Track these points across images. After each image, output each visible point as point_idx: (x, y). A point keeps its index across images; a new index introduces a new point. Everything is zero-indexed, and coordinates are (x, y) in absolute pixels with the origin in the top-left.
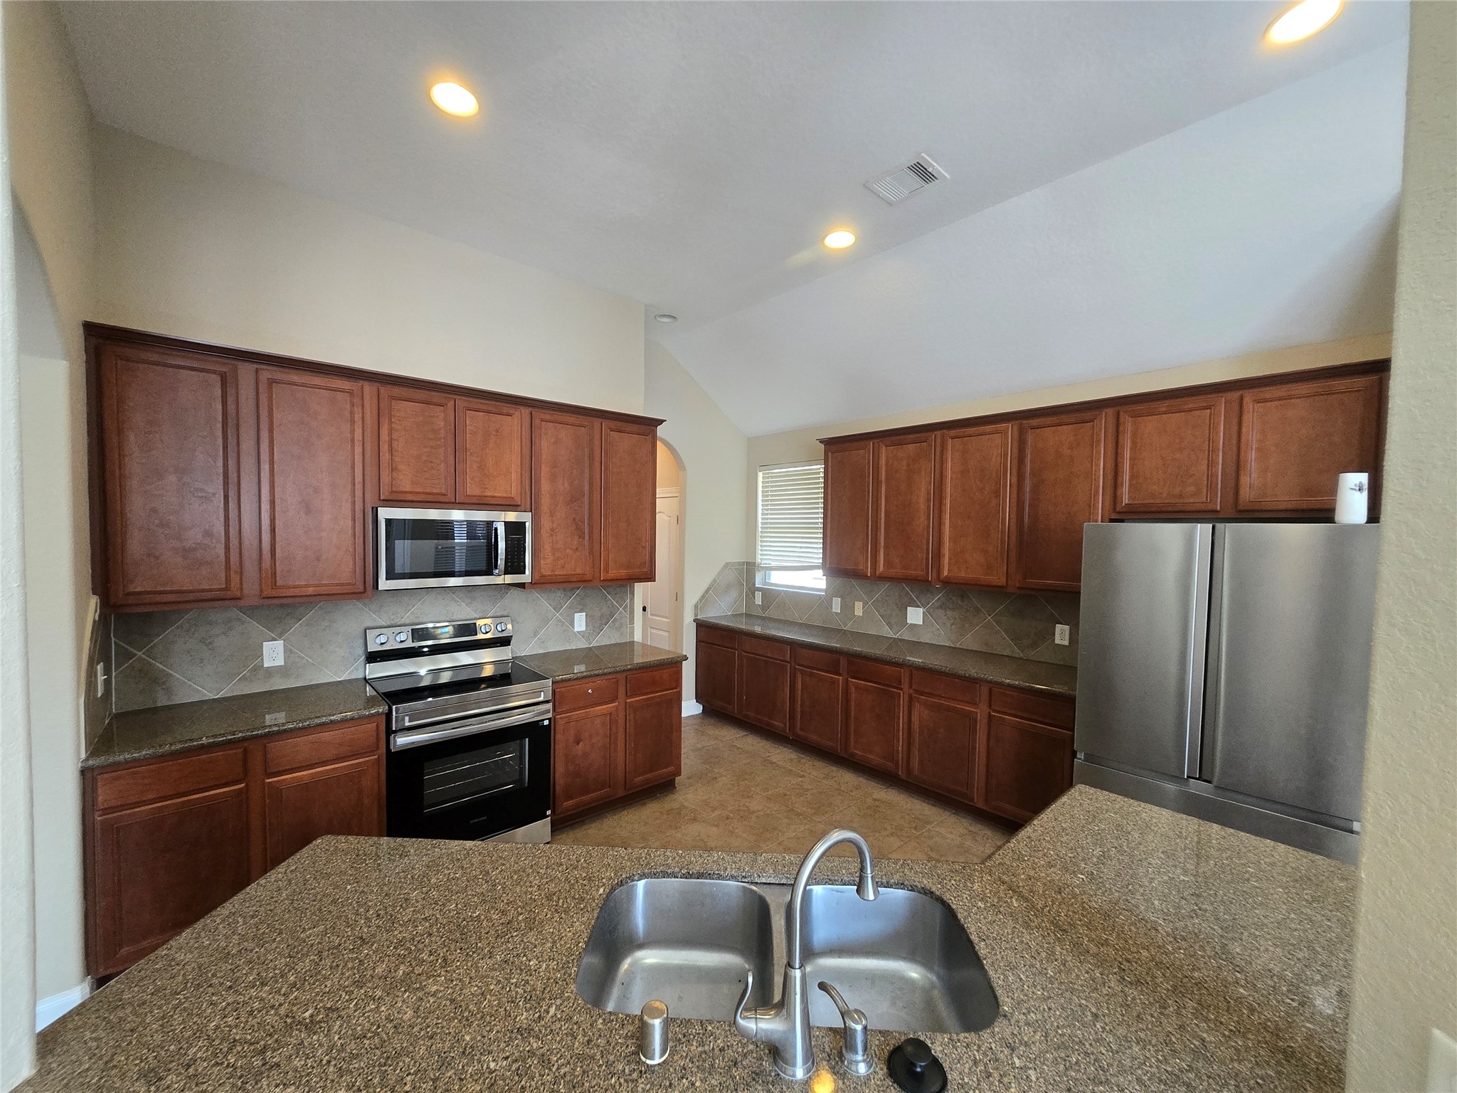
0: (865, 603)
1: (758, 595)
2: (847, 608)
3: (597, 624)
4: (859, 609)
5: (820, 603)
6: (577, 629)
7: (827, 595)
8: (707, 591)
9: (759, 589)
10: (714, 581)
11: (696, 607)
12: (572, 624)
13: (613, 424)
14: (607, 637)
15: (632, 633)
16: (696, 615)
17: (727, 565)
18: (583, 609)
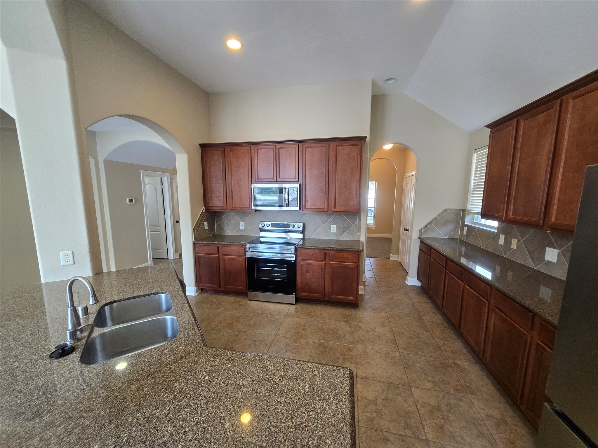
0: (519, 241)
1: (465, 228)
2: (508, 242)
3: (342, 230)
4: (514, 244)
5: (494, 237)
6: (332, 231)
7: (497, 233)
8: (430, 223)
9: (467, 226)
10: (435, 218)
11: (420, 231)
12: (330, 229)
13: (338, 143)
14: (346, 237)
15: (359, 237)
16: (420, 235)
17: (446, 210)
18: (335, 224)
